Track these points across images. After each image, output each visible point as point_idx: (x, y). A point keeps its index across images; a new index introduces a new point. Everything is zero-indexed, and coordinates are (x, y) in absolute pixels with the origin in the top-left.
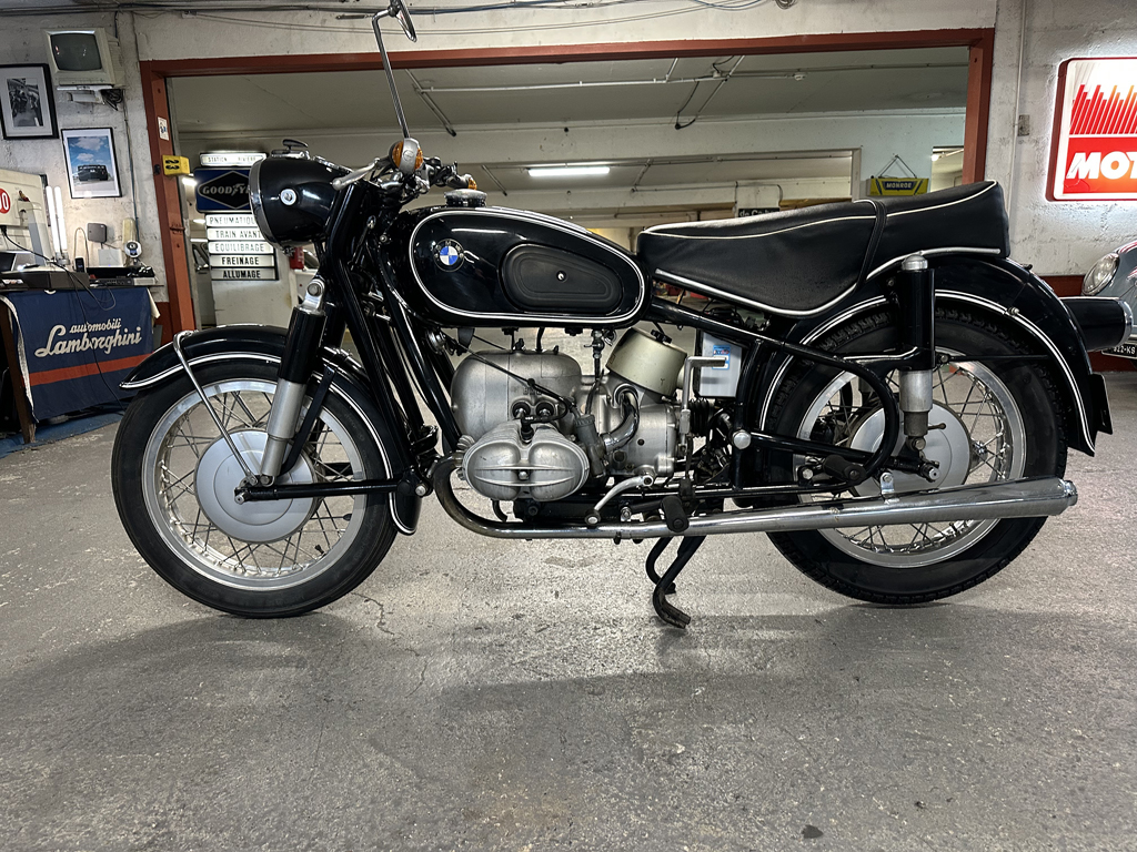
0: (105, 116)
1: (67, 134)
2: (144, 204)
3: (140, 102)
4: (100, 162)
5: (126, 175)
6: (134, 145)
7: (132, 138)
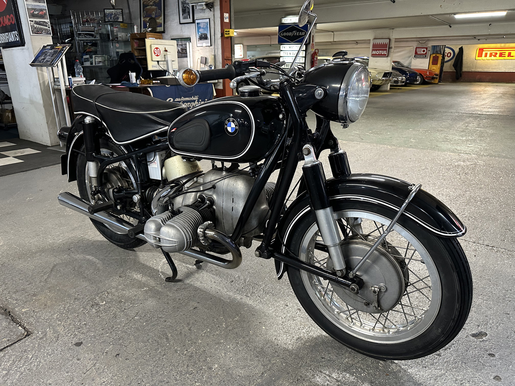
0: (208, 14)
1: (197, 21)
2: (218, 49)
3: (219, 7)
4: (205, 32)
5: (213, 37)
6: (216, 25)
7: (216, 22)
